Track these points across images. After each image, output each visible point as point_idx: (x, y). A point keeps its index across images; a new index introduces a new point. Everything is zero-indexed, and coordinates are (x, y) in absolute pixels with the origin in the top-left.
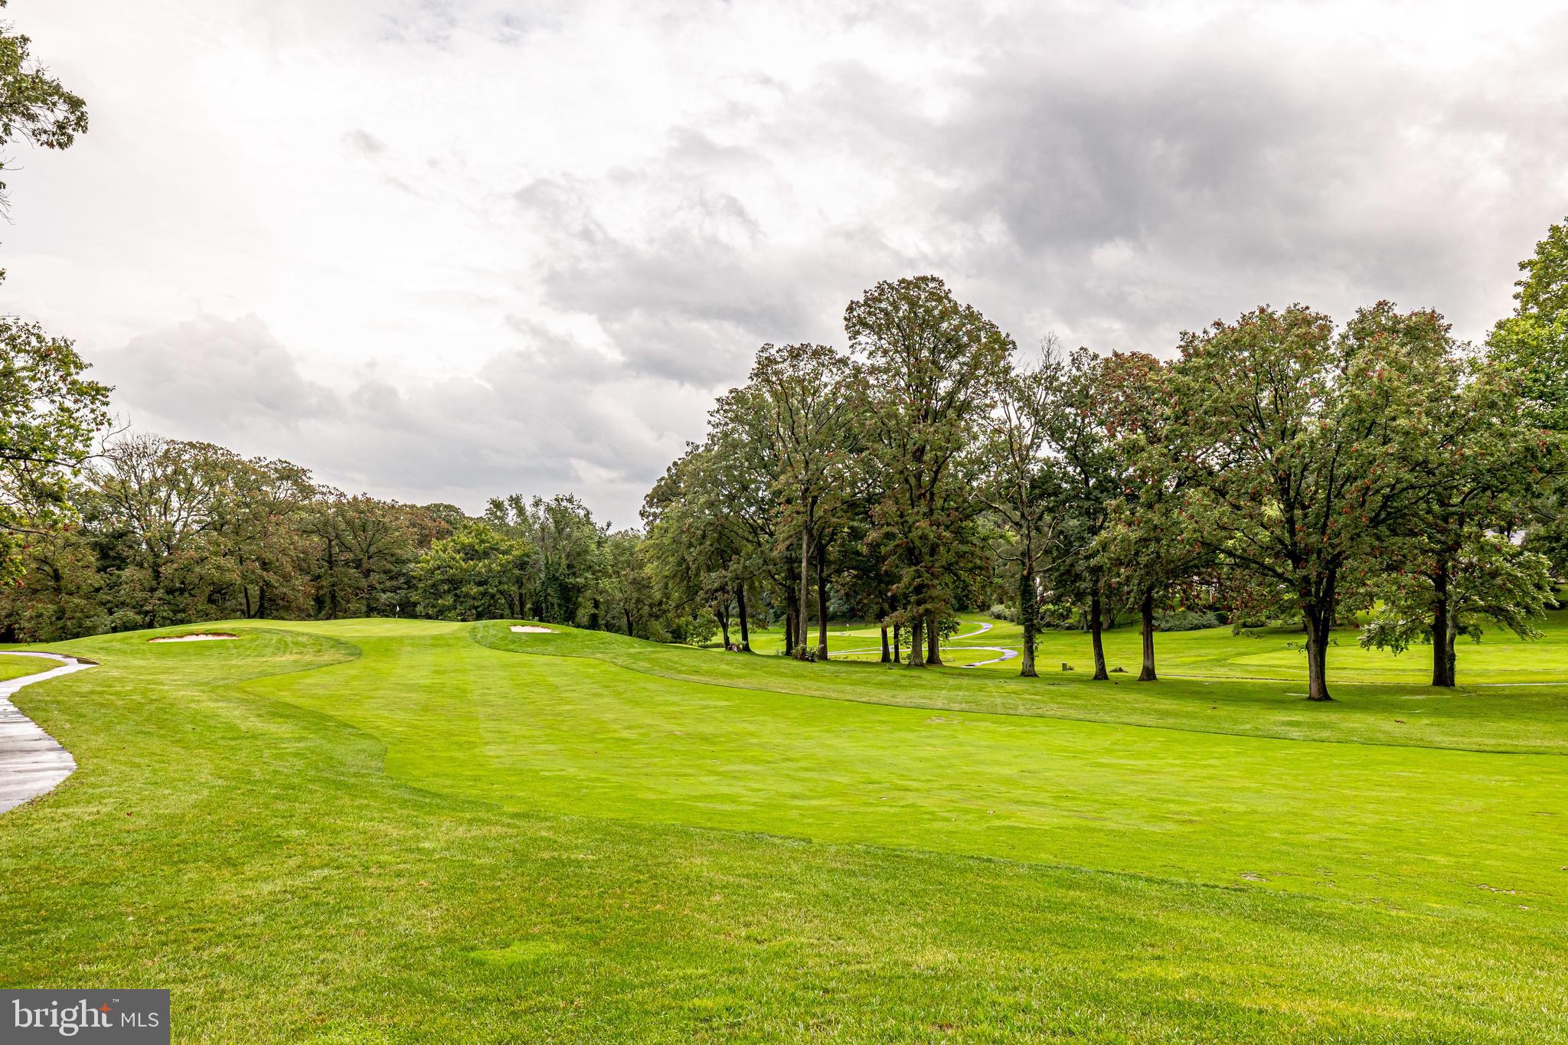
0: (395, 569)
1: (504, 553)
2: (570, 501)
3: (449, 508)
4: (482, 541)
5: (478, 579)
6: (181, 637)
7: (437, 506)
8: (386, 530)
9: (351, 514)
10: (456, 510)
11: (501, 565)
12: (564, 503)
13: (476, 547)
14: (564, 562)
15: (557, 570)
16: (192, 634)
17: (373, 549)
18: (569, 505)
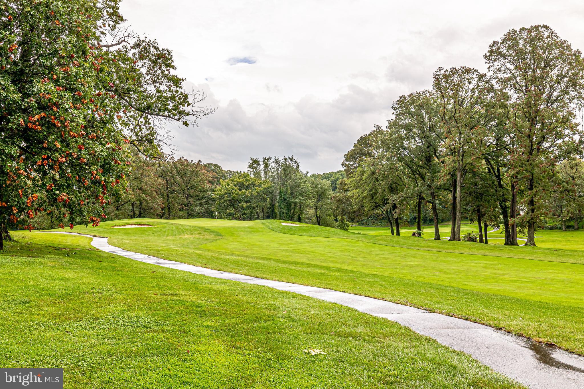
0: (201, 195)
1: (259, 186)
2: (292, 159)
3: (215, 165)
4: (247, 180)
5: (246, 199)
6: (125, 226)
7: (210, 164)
8: (196, 175)
9: (179, 167)
10: (219, 167)
11: (257, 192)
12: (289, 161)
13: (245, 183)
14: (289, 191)
15: (285, 195)
16: (129, 224)
17: (189, 185)
18: (291, 162)
